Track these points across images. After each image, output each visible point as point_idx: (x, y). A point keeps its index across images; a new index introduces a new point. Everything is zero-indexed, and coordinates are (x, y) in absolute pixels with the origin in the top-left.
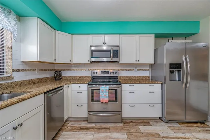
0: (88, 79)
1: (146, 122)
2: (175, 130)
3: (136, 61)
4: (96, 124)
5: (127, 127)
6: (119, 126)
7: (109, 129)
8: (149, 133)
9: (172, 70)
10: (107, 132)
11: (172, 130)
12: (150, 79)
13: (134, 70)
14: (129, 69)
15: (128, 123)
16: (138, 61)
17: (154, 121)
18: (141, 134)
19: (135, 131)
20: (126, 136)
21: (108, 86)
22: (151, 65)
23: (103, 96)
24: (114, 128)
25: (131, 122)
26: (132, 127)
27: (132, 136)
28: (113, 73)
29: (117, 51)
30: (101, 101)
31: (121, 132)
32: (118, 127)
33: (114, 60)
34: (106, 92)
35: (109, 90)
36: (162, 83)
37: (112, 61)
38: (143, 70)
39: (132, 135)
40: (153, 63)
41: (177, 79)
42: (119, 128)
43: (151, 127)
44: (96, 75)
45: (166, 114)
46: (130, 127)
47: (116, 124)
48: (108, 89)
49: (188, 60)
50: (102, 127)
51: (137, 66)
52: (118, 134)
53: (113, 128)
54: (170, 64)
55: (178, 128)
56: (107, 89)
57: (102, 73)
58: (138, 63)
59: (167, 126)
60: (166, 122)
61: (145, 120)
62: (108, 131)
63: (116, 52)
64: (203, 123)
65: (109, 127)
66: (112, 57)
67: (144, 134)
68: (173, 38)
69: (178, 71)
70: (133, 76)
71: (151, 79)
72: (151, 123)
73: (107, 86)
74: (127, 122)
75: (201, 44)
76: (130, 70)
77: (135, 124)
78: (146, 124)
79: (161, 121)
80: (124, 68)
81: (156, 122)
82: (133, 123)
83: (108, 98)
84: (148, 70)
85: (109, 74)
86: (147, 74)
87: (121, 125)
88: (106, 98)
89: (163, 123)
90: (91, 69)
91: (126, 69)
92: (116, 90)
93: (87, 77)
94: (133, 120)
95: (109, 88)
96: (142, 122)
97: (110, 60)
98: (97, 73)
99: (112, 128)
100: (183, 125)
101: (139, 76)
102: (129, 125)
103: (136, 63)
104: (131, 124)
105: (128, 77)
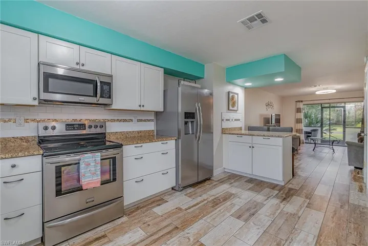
0: (25, 144)
1: (158, 200)
2: (192, 196)
3: (140, 106)
4: (69, 241)
5: (136, 219)
6: (122, 223)
7: (104, 236)
8: (169, 212)
9: (186, 120)
10: (105, 243)
11: (189, 197)
12: (155, 134)
13: (132, 120)
14: (124, 118)
15: (133, 212)
16: (143, 106)
17: (166, 194)
18: (161, 218)
19: (150, 219)
20: (141, 232)
21: (99, 154)
22: (157, 113)
23: (90, 174)
24: (114, 230)
25: (138, 208)
26: (143, 215)
27: (150, 227)
28: (90, 127)
29: (109, 84)
30: (84, 188)
31: (131, 230)
32: (120, 224)
33: (102, 101)
34: (95, 166)
35: (101, 160)
36: (176, 138)
37: (99, 102)
38: (145, 121)
39: (149, 225)
40: (162, 110)
41: (191, 132)
42: (123, 225)
43: (167, 203)
44: (50, 132)
45: (182, 180)
46: (141, 216)
47: (115, 222)
48: (99, 159)
49: (200, 108)
50: (88, 241)
51: (139, 114)
52: (127, 236)
53: (112, 231)
54: (185, 113)
55: (193, 193)
56: (97, 159)
57: (69, 126)
58: (142, 109)
59: (183, 194)
60: (181, 191)
61: (155, 199)
62: (106, 240)
63: (105, 87)
64: (210, 179)
65: (103, 233)
66: (99, 95)
67: (165, 216)
68: (185, 80)
69: (192, 122)
70: (130, 132)
71: (157, 135)
72: (166, 198)
73: (97, 154)
74: (132, 210)
75: (206, 91)
76: (125, 121)
77: (145, 209)
78: (159, 202)
79: (174, 191)
80: (116, 118)
81: (170, 195)
82: (141, 208)
83: (100, 177)
84: (152, 120)
85: (85, 129)
86: (151, 126)
87: (125, 219)
88: (96, 178)
89: (178, 193)
90: (34, 120)
91: (120, 118)
92: (114, 159)
93: (22, 139)
94: (139, 205)
95: (101, 156)
96: (154, 202)
97: (93, 100)
98: (54, 128)
99: (110, 232)
100: (196, 188)
101: (141, 132)
102: (137, 214)
103: (139, 109)
104: (139, 211)
105: (123, 133)
